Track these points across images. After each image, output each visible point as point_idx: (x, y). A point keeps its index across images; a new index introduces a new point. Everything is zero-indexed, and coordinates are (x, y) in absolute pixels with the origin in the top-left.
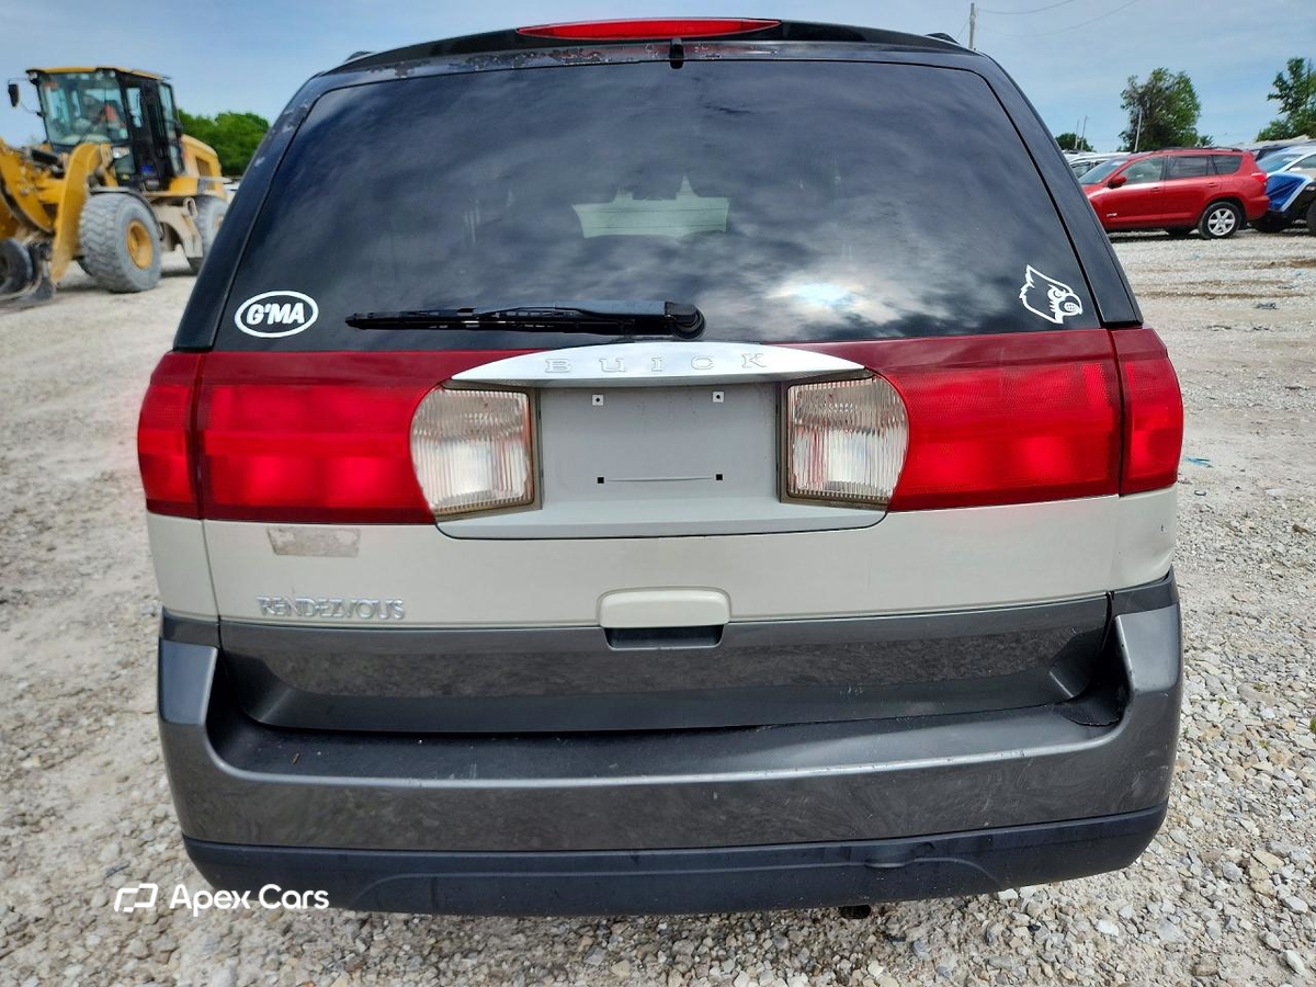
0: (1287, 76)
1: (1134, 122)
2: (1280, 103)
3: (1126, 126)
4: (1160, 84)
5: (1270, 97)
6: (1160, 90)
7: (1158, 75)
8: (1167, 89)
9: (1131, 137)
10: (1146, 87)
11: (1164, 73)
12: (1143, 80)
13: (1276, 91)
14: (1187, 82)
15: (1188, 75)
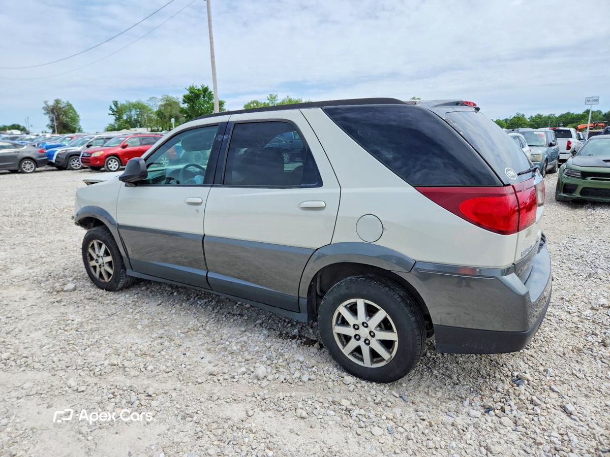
0: (113, 107)
1: (52, 120)
2: (114, 117)
3: (48, 122)
4: (59, 105)
5: (109, 114)
6: (60, 108)
7: (57, 102)
8: (63, 108)
9: (52, 127)
10: (53, 106)
11: (60, 101)
12: (51, 103)
13: (111, 112)
14: (71, 106)
15: (71, 102)
